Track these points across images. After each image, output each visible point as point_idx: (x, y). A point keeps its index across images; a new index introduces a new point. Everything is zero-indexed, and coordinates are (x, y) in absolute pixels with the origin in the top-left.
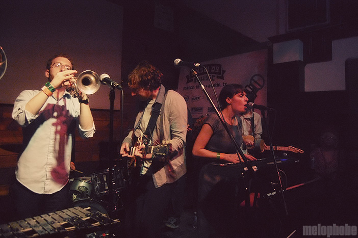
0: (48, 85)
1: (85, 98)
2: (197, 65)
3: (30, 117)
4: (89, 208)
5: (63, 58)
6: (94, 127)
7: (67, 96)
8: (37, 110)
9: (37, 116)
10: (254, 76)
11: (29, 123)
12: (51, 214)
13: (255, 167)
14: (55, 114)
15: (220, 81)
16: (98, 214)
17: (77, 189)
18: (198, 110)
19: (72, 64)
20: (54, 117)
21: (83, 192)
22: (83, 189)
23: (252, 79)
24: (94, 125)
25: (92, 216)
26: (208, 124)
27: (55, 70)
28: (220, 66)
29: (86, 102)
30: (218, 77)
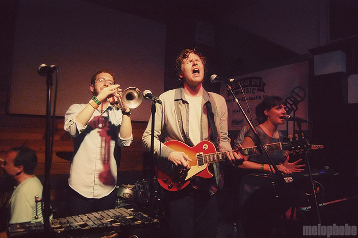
0: (94, 99)
1: (128, 111)
2: (231, 80)
3: (81, 127)
4: (132, 209)
5: (106, 74)
6: (131, 137)
7: (110, 108)
8: (86, 121)
9: (86, 127)
10: (295, 88)
11: (80, 133)
12: (100, 212)
13: (291, 178)
14: (100, 125)
15: (261, 94)
16: (139, 214)
17: (122, 195)
18: (239, 122)
19: (114, 79)
20: (99, 128)
21: (127, 198)
22: (127, 196)
23: (293, 91)
24: (132, 135)
25: (136, 216)
26: (250, 137)
27: (99, 85)
28: (260, 79)
29: (128, 114)
30: (258, 90)
